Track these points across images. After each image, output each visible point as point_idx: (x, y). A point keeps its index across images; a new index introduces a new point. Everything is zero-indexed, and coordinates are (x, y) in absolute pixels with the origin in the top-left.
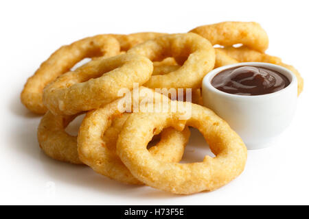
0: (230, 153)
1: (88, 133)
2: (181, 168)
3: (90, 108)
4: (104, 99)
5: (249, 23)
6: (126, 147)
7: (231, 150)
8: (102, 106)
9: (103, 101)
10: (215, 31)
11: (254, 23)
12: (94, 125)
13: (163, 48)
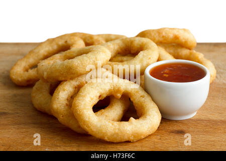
0: (148, 117)
1: (58, 95)
2: (113, 124)
3: (63, 79)
4: (72, 74)
5: (181, 29)
6: (78, 106)
7: (149, 115)
8: (72, 79)
9: (72, 75)
10: (157, 35)
11: (184, 30)
12: (64, 91)
13: (126, 46)
